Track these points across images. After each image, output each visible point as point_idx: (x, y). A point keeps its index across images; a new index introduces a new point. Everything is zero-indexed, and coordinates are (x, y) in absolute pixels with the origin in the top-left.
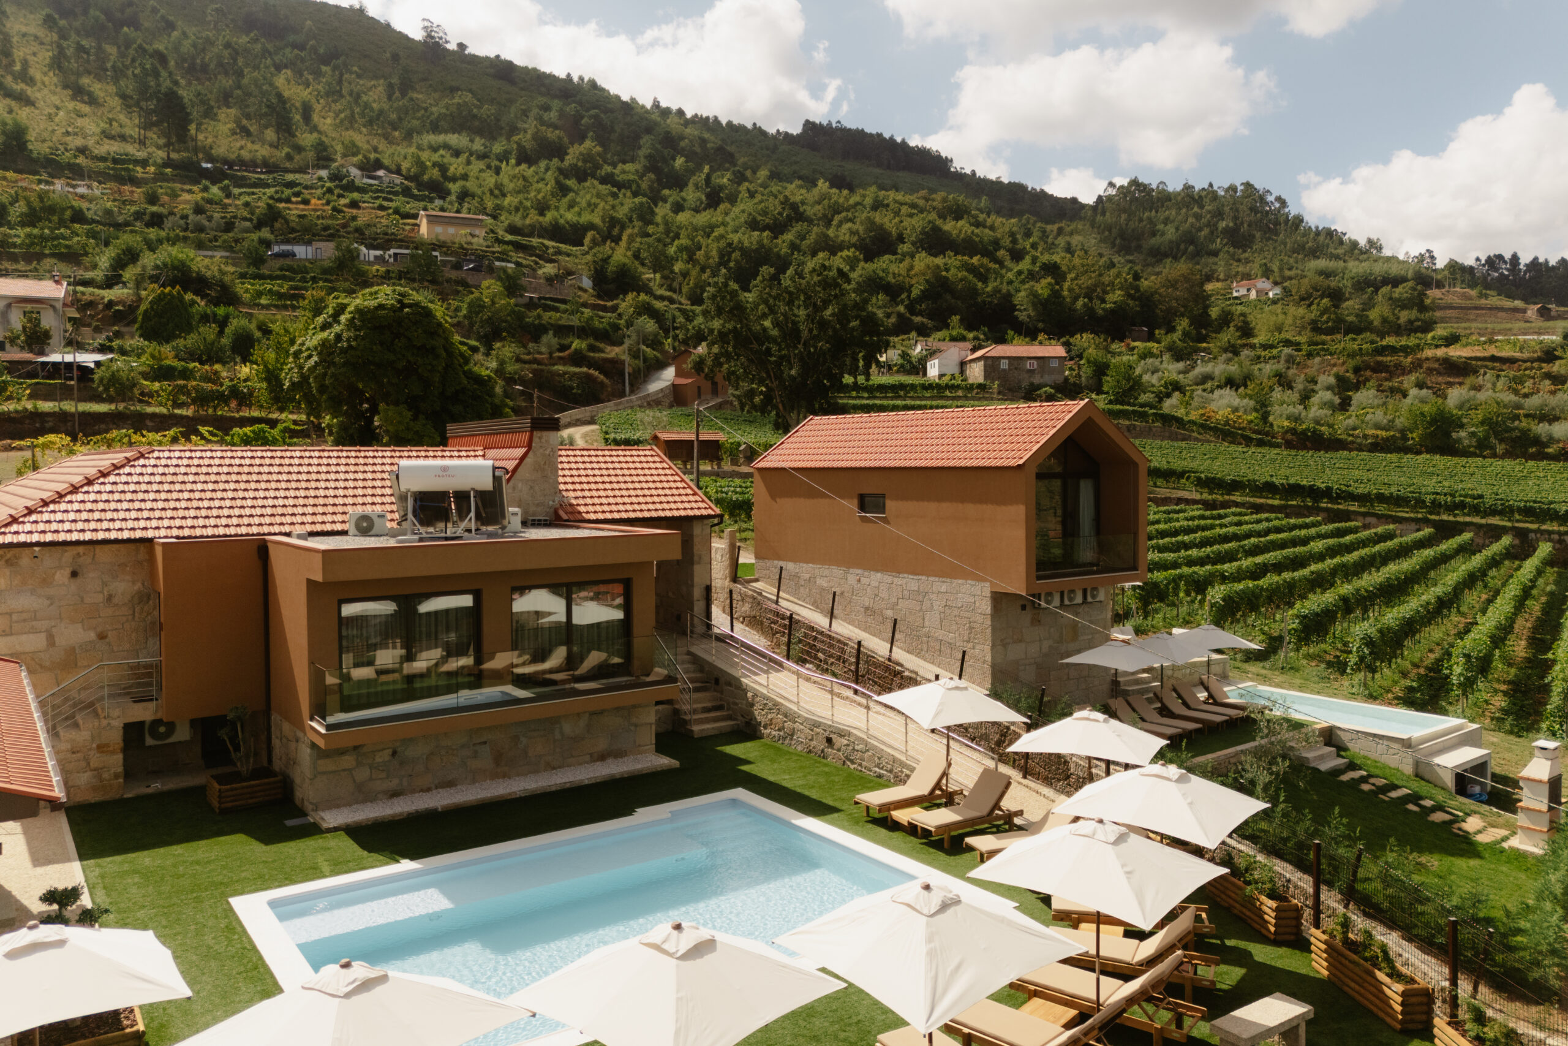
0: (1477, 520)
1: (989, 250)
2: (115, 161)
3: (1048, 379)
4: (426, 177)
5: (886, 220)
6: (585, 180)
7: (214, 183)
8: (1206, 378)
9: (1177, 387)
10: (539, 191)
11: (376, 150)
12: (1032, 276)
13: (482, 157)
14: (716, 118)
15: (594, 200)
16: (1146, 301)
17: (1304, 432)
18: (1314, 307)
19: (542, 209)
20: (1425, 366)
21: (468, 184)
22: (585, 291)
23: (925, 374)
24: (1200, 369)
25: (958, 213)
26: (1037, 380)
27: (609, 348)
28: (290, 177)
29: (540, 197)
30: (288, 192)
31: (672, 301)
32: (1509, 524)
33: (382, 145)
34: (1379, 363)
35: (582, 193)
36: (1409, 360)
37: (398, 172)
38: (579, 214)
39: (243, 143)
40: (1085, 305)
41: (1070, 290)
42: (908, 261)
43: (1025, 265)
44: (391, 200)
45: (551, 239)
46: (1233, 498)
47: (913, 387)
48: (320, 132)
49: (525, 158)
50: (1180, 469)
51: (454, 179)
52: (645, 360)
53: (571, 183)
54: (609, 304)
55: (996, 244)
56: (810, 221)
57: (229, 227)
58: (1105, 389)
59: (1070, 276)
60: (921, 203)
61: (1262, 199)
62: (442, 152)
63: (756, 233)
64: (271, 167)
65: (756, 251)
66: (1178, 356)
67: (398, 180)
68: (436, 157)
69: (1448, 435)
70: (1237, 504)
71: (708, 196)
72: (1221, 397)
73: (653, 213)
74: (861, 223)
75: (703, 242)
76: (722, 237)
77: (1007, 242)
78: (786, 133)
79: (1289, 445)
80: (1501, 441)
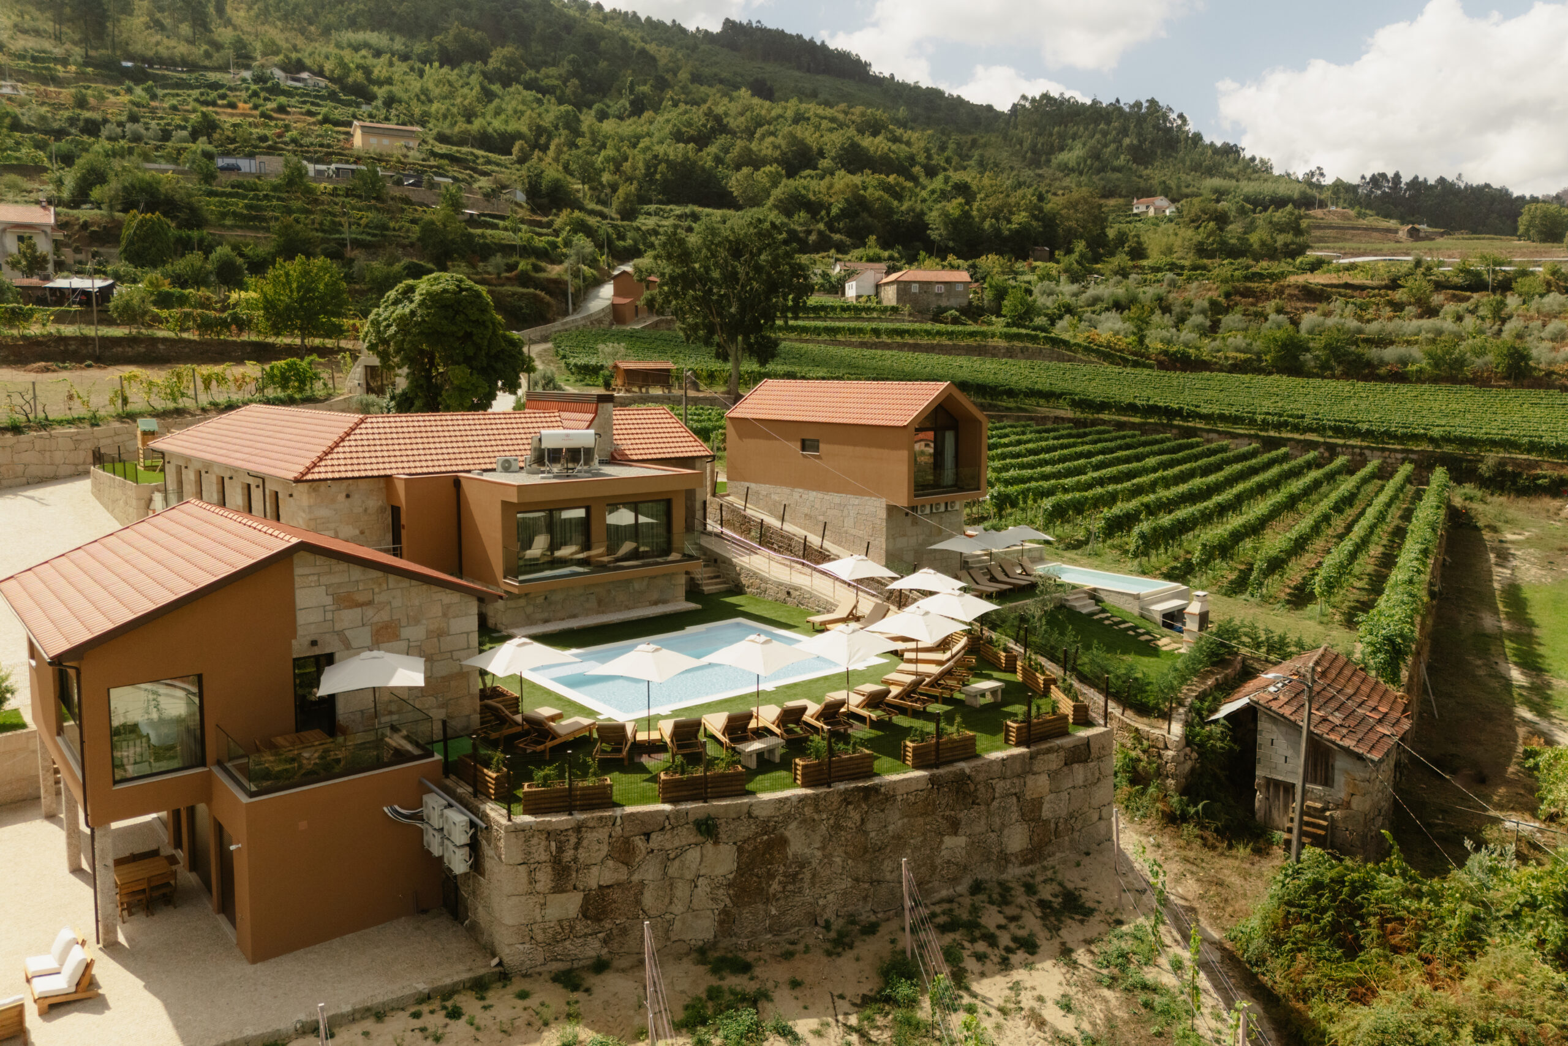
0: (1297, 436)
1: (903, 168)
2: (34, 59)
3: (953, 302)
4: (350, 80)
5: (807, 134)
6: (510, 85)
7: (137, 84)
8: (1096, 300)
9: (1069, 310)
10: (465, 97)
11: (295, 48)
12: (944, 196)
13: (405, 58)
14: (635, 13)
15: (521, 107)
16: (1049, 222)
17: (1175, 354)
18: (1201, 229)
19: (469, 116)
20: (1287, 292)
21: (394, 89)
22: (520, 206)
23: (843, 294)
24: (1092, 292)
25: (874, 128)
26: (944, 303)
27: (549, 267)
28: (213, 76)
29: (466, 103)
30: (214, 94)
31: (604, 216)
32: (1321, 440)
33: (300, 41)
34: (1248, 289)
35: (507, 98)
36: (1274, 286)
37: (320, 73)
38: (506, 122)
39: (159, 37)
40: (992, 225)
41: (979, 210)
42: (828, 178)
43: (938, 183)
44: (318, 105)
45: (480, 148)
46: (1101, 416)
47: (833, 308)
48: (235, 28)
49: (449, 59)
50: (1058, 391)
51: (380, 83)
52: (585, 279)
53: (496, 88)
54: (545, 219)
55: (912, 159)
56: (733, 133)
57: (166, 135)
58: (1004, 312)
59: (979, 196)
60: (841, 116)
61: (1165, 117)
62: (363, 52)
63: (681, 145)
64: (192, 67)
65: (682, 164)
66: (1074, 279)
67: (323, 82)
68: (357, 58)
69: (1296, 358)
70: (1104, 422)
71: (632, 103)
72: (1107, 319)
73: (578, 121)
74: (784, 137)
75: (630, 152)
76: (648, 148)
77: (921, 158)
78: (706, 31)
79: (1162, 366)
80: (1340, 363)
